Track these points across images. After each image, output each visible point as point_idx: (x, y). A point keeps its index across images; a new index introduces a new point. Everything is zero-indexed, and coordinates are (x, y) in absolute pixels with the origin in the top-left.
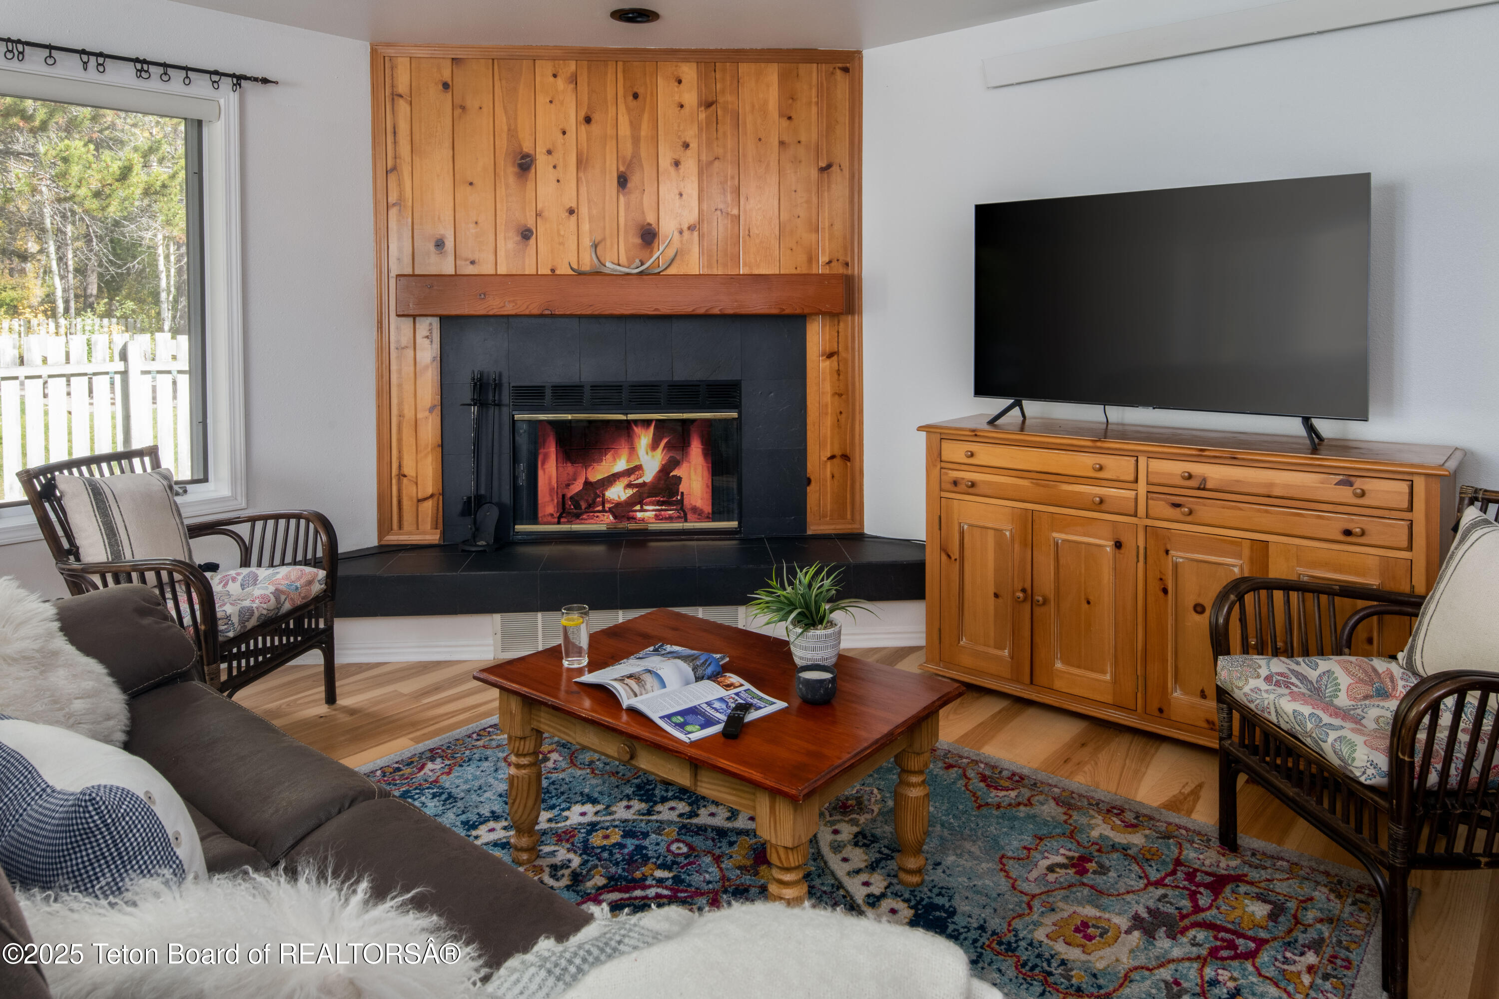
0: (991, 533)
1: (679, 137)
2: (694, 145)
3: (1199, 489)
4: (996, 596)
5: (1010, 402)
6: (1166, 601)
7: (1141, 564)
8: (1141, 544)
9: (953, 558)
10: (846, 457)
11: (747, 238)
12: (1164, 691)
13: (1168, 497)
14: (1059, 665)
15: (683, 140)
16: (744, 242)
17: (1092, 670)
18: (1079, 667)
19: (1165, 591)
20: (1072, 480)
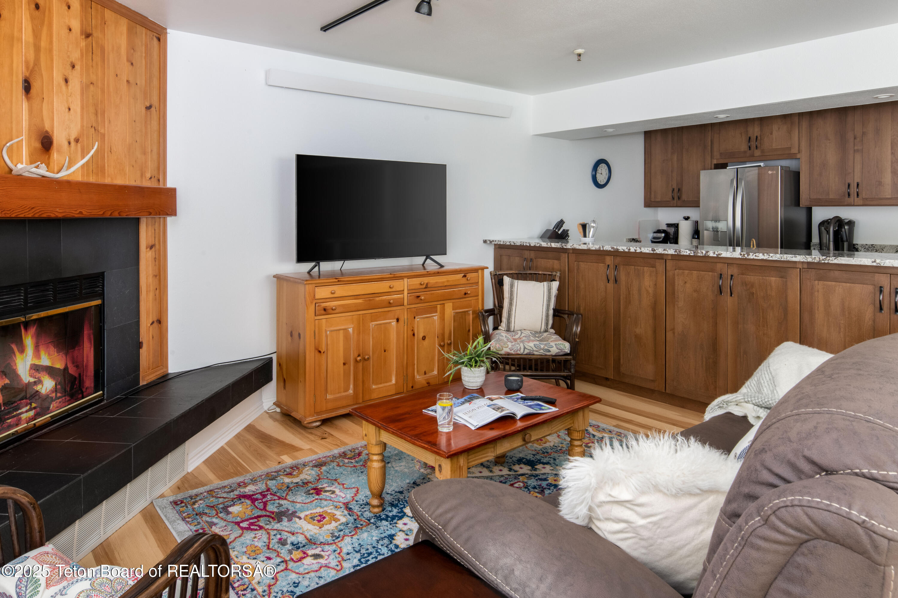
0: (341, 332)
1: (68, 57)
2: (78, 67)
3: (425, 288)
4: (344, 364)
5: (313, 264)
6: (414, 339)
7: (406, 327)
8: (406, 317)
9: (322, 352)
10: (159, 322)
11: (110, 153)
12: (414, 376)
13: (415, 294)
14: (374, 387)
15: (71, 60)
16: (108, 157)
17: (386, 382)
18: (381, 384)
19: (414, 335)
20: (380, 295)
